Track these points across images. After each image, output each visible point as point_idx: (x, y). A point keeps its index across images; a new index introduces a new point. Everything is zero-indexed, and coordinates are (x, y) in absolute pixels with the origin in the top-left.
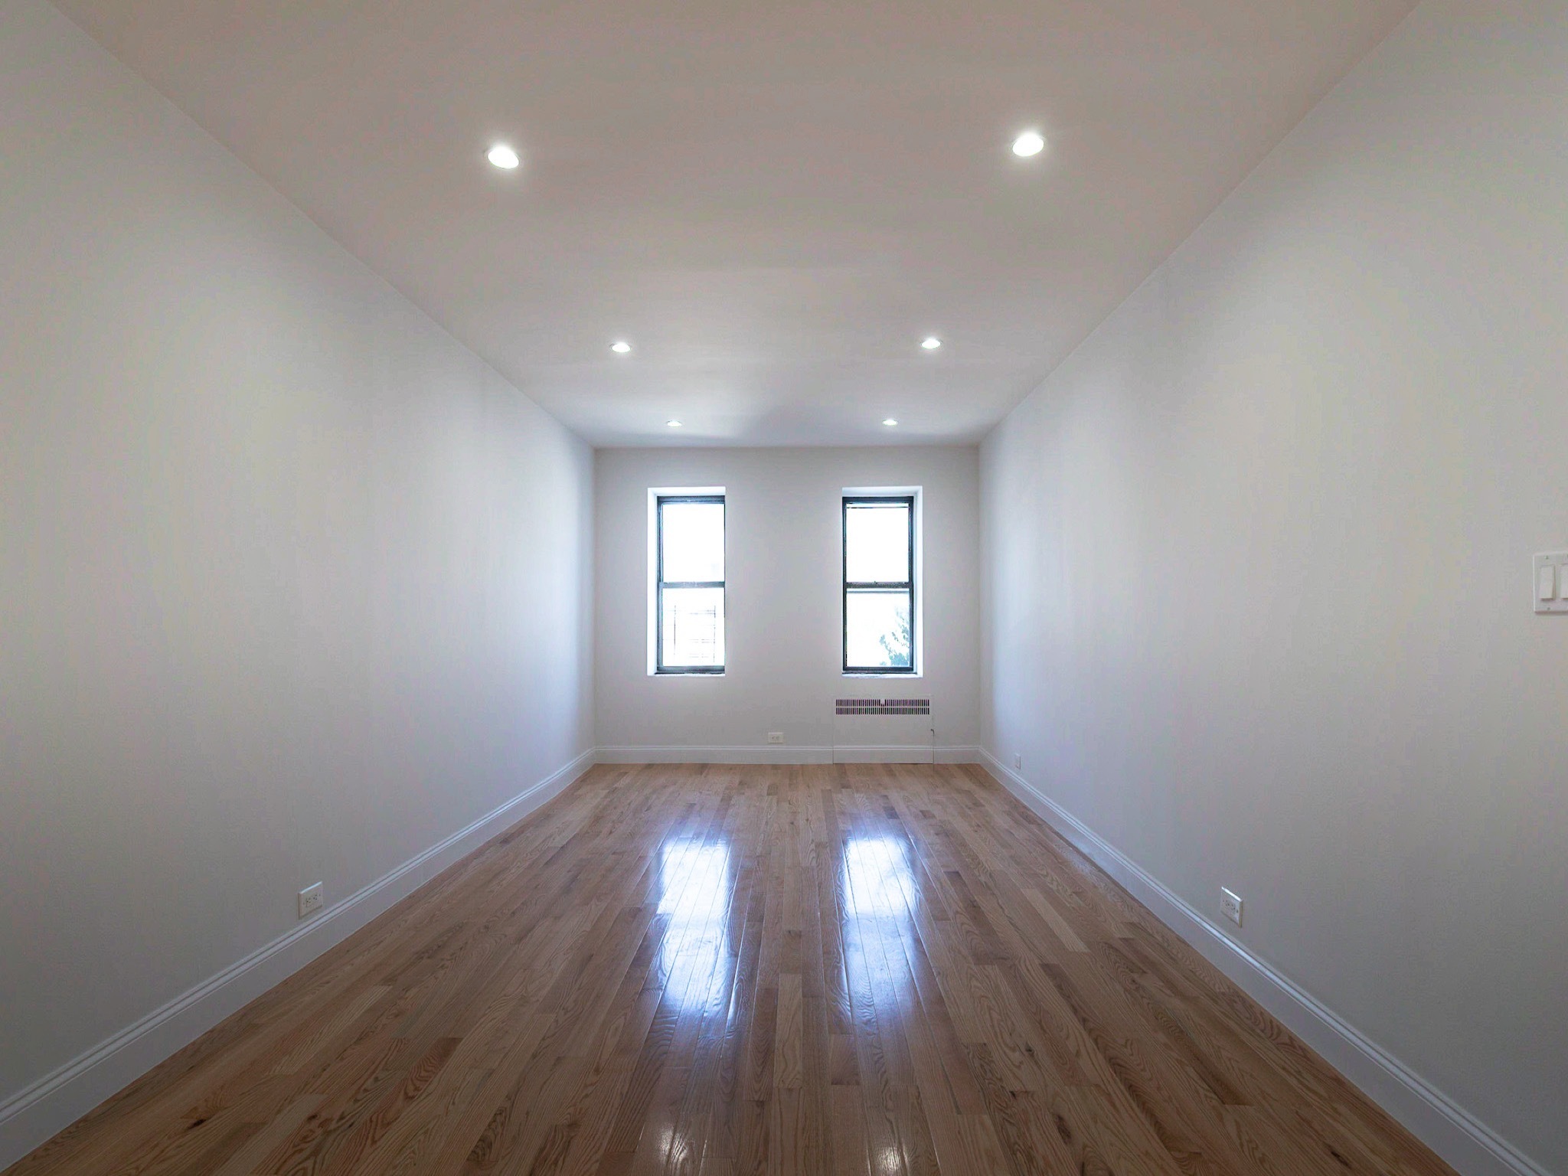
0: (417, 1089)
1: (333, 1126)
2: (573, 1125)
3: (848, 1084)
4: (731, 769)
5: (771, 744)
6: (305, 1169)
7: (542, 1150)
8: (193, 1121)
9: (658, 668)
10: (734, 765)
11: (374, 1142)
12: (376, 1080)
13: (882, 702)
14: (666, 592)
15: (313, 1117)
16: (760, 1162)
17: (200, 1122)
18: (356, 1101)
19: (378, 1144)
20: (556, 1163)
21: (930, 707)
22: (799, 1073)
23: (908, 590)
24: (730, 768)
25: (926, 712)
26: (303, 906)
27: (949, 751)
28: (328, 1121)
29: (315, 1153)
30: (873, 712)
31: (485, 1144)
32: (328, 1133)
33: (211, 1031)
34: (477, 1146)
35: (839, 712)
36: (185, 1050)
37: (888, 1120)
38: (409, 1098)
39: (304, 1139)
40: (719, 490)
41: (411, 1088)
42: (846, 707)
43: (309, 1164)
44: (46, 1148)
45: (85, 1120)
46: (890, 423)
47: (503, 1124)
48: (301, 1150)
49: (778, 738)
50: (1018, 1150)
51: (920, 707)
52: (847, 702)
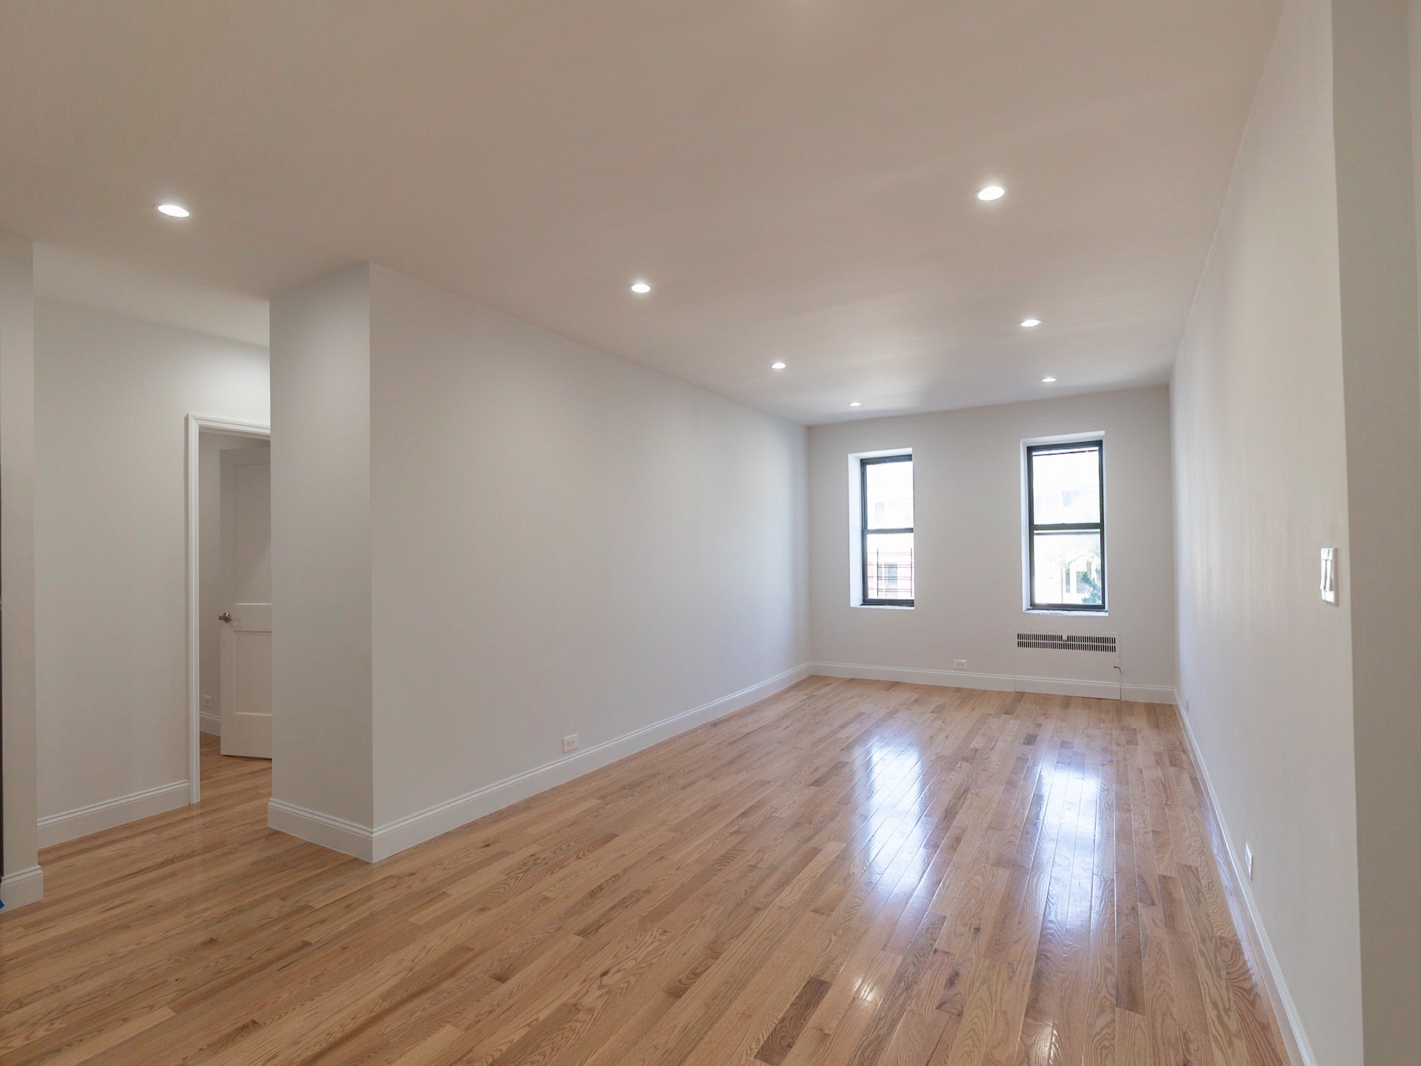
0: (584, 855)
1: (539, 861)
2: (647, 892)
3: (823, 913)
4: (917, 688)
5: (955, 669)
6: (518, 877)
7: (625, 899)
8: (485, 844)
9: (864, 600)
10: (920, 685)
11: (552, 873)
12: (569, 845)
13: (1065, 638)
14: (869, 537)
15: (533, 855)
16: (733, 938)
17: (488, 845)
18: (554, 853)
19: (554, 875)
20: (627, 907)
21: (1117, 645)
22: (795, 900)
23: (1099, 530)
24: (915, 687)
25: (1113, 649)
26: (565, 747)
27: (1139, 690)
28: (538, 859)
29: (525, 872)
30: (1054, 646)
31: (600, 888)
32: (535, 864)
33: (511, 806)
34: (595, 889)
35: (1020, 645)
36: (496, 812)
37: (830, 939)
38: (578, 858)
39: (525, 864)
40: (908, 451)
41: (581, 853)
42: (1025, 641)
43: (521, 875)
44: (431, 841)
45: (447, 833)
46: (1049, 380)
47: (613, 882)
48: (521, 869)
49: (962, 665)
50: (905, 981)
51: (1104, 644)
52: (1028, 637)
